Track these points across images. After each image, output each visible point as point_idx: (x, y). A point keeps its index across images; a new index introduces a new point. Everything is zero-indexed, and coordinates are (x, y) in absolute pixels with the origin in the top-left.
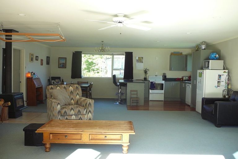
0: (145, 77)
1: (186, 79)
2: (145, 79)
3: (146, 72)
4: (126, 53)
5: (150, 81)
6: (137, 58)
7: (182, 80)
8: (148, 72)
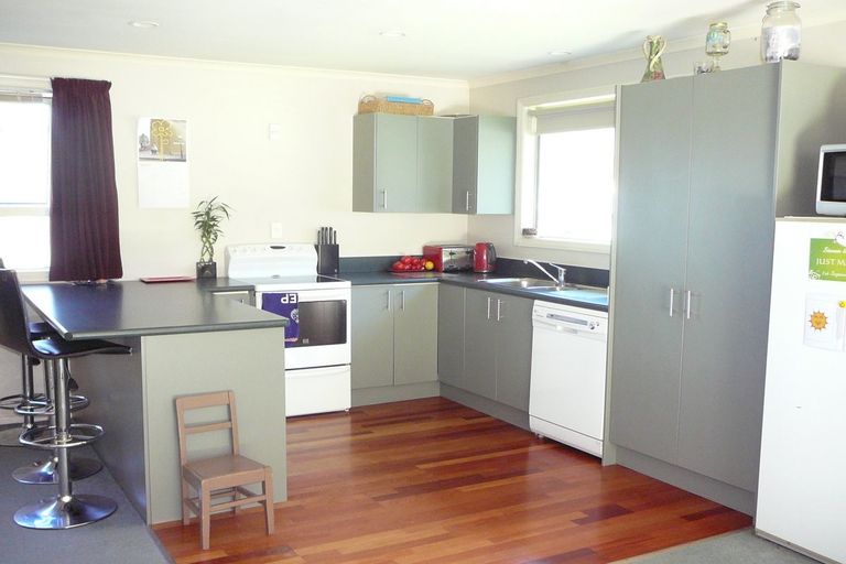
0: (206, 258)
1: (453, 257)
2: (207, 276)
3: (207, 225)
4: (59, 85)
5: (261, 289)
6: (144, 128)
7: (430, 265)
8: (223, 225)
